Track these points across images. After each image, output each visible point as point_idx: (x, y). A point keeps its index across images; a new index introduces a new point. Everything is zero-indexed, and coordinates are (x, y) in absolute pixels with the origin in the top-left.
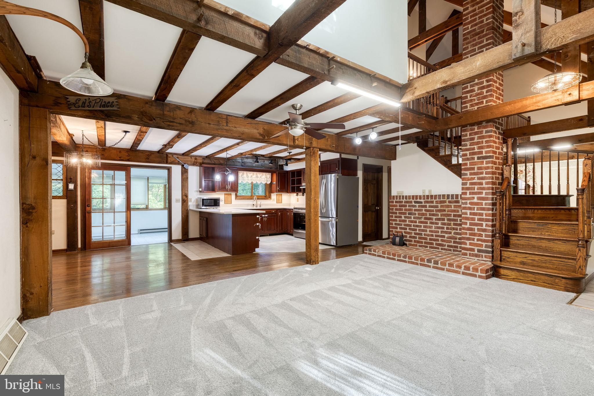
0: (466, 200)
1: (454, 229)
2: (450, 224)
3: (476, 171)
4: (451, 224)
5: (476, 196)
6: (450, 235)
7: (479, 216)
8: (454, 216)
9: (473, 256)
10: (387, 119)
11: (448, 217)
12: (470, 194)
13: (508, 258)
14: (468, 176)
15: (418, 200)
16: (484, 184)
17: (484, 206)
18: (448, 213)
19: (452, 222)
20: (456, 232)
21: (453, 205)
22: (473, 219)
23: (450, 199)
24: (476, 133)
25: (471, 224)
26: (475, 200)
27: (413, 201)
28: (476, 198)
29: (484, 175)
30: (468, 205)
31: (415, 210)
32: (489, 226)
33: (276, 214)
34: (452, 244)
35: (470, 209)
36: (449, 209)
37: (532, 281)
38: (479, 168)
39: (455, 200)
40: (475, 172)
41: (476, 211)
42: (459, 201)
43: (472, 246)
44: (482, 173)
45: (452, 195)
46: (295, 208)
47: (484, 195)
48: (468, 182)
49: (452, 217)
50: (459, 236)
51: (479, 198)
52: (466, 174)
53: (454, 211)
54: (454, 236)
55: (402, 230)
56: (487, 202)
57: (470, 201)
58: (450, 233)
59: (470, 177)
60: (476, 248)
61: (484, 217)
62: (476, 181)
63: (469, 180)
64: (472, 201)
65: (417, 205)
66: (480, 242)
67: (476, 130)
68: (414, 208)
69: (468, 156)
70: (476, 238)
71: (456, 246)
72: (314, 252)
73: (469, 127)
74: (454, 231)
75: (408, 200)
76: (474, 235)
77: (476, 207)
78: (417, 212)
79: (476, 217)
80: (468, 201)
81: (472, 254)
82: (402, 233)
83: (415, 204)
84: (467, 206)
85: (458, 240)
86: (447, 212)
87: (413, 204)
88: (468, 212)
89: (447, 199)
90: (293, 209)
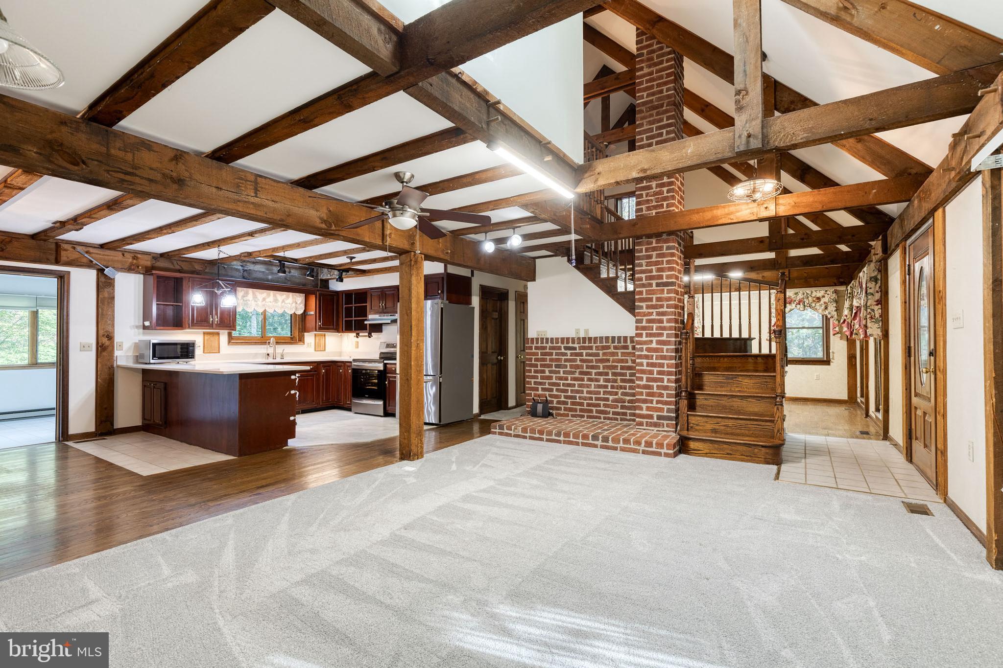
0: (641, 344)
1: (621, 387)
2: (615, 381)
3: (654, 303)
4: (617, 380)
5: (654, 339)
6: (617, 397)
7: (659, 367)
8: (622, 368)
9: (651, 426)
10: (543, 216)
11: (613, 371)
12: (646, 337)
13: (697, 425)
14: (645, 310)
15: (570, 345)
16: (665, 322)
17: (665, 354)
18: (613, 364)
19: (619, 378)
20: (625, 393)
21: (620, 351)
22: (651, 372)
23: (616, 344)
24: (654, 249)
25: (648, 380)
26: (654, 345)
27: (562, 346)
28: (654, 342)
29: (665, 309)
30: (645, 353)
31: (566, 360)
32: (672, 382)
33: (315, 371)
34: (619, 410)
35: (647, 357)
36: (615, 358)
37: (728, 454)
38: (658, 299)
39: (622, 344)
40: (652, 305)
41: (654, 361)
42: (628, 346)
43: (650, 411)
44: (662, 306)
45: (619, 338)
46: (355, 360)
47: (664, 338)
48: (645, 318)
49: (619, 371)
50: (628, 398)
51: (658, 342)
52: (641, 307)
53: (622, 361)
54: (622, 399)
55: (546, 393)
56: (669, 347)
57: (647, 346)
58: (616, 394)
59: (647, 311)
60: (655, 414)
61: (665, 369)
62: (654, 317)
63: (645, 316)
64: (649, 346)
65: (569, 352)
66: (660, 406)
67: (654, 245)
68: (563, 358)
69: (644, 282)
70: (655, 399)
71: (624, 412)
72: (416, 437)
73: (644, 240)
74: (622, 390)
75: (555, 345)
76: (652, 394)
77: (655, 354)
78: (568, 364)
79: (655, 369)
80: (645, 347)
81: (651, 422)
82: (546, 397)
83: (566, 352)
84: (643, 353)
85: (626, 404)
86: (612, 362)
87: (563, 350)
88: (645, 361)
89: (612, 343)
90: (351, 362)
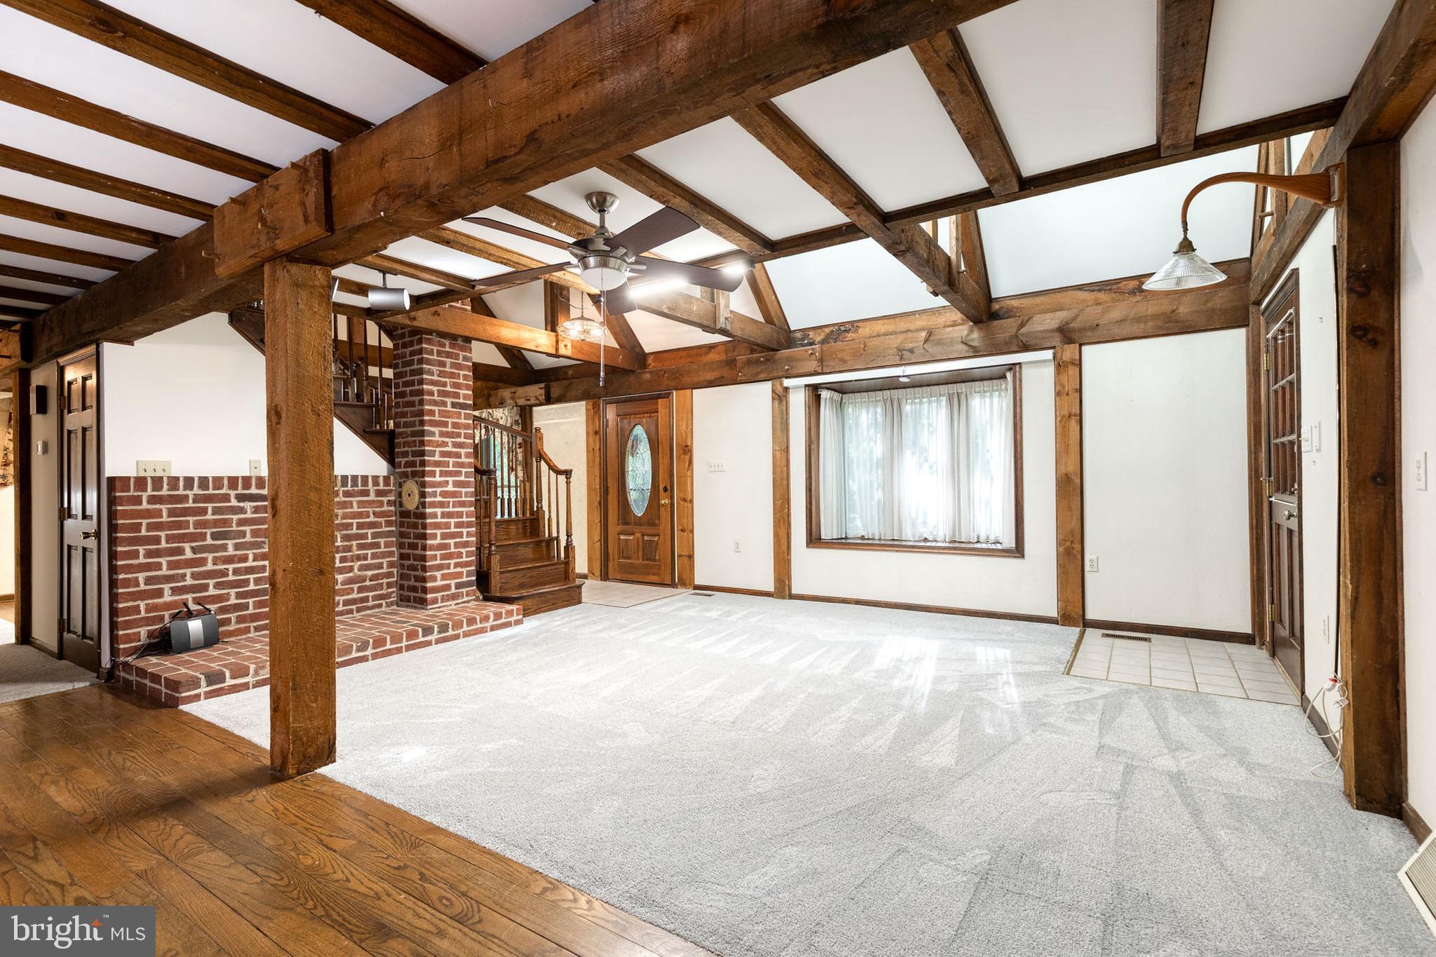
1: (359, 558)
2: (349, 549)
3: (450, 429)
4: (351, 546)
5: (450, 479)
6: (351, 575)
7: (457, 518)
8: (360, 526)
9: (448, 600)
11: (345, 532)
12: (441, 476)
13: (506, 583)
14: (437, 438)
15: (253, 491)
16: (463, 456)
17: (464, 499)
18: (344, 521)
19: (354, 543)
20: (365, 565)
21: (355, 500)
22: (447, 526)
23: (349, 488)
24: (449, 355)
25: (444, 536)
26: (450, 488)
27: (233, 493)
28: (450, 483)
29: (462, 440)
30: (439, 499)
31: (242, 522)
32: (472, 536)
34: (355, 595)
35: (442, 505)
36: (346, 510)
38: (455, 425)
39: (360, 488)
40: (447, 432)
41: (451, 509)
42: (369, 490)
43: (446, 580)
44: (459, 435)
45: (355, 478)
47: (462, 478)
48: (438, 449)
49: (355, 531)
50: (370, 573)
51: (456, 484)
52: (433, 434)
53: (360, 515)
54: (360, 576)
55: (184, 597)
56: (467, 490)
57: (442, 489)
58: (351, 569)
59: (440, 439)
60: (453, 583)
61: (465, 519)
62: (449, 449)
63: (438, 446)
64: (445, 489)
65: (248, 505)
66: (459, 569)
67: (448, 349)
68: (235, 517)
69: (436, 397)
70: (452, 562)
71: (364, 597)
73: (434, 337)
74: (359, 563)
75: (211, 491)
76: (450, 556)
77: (451, 500)
78: (248, 529)
79: (453, 521)
80: (439, 490)
81: (447, 595)
82: (186, 606)
83: (242, 504)
84: (436, 499)
85: (368, 583)
86: (342, 519)
87: (234, 503)
88: (439, 511)
89: (343, 486)
